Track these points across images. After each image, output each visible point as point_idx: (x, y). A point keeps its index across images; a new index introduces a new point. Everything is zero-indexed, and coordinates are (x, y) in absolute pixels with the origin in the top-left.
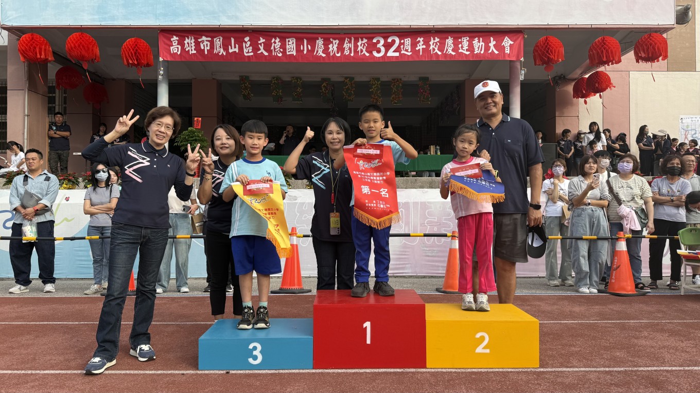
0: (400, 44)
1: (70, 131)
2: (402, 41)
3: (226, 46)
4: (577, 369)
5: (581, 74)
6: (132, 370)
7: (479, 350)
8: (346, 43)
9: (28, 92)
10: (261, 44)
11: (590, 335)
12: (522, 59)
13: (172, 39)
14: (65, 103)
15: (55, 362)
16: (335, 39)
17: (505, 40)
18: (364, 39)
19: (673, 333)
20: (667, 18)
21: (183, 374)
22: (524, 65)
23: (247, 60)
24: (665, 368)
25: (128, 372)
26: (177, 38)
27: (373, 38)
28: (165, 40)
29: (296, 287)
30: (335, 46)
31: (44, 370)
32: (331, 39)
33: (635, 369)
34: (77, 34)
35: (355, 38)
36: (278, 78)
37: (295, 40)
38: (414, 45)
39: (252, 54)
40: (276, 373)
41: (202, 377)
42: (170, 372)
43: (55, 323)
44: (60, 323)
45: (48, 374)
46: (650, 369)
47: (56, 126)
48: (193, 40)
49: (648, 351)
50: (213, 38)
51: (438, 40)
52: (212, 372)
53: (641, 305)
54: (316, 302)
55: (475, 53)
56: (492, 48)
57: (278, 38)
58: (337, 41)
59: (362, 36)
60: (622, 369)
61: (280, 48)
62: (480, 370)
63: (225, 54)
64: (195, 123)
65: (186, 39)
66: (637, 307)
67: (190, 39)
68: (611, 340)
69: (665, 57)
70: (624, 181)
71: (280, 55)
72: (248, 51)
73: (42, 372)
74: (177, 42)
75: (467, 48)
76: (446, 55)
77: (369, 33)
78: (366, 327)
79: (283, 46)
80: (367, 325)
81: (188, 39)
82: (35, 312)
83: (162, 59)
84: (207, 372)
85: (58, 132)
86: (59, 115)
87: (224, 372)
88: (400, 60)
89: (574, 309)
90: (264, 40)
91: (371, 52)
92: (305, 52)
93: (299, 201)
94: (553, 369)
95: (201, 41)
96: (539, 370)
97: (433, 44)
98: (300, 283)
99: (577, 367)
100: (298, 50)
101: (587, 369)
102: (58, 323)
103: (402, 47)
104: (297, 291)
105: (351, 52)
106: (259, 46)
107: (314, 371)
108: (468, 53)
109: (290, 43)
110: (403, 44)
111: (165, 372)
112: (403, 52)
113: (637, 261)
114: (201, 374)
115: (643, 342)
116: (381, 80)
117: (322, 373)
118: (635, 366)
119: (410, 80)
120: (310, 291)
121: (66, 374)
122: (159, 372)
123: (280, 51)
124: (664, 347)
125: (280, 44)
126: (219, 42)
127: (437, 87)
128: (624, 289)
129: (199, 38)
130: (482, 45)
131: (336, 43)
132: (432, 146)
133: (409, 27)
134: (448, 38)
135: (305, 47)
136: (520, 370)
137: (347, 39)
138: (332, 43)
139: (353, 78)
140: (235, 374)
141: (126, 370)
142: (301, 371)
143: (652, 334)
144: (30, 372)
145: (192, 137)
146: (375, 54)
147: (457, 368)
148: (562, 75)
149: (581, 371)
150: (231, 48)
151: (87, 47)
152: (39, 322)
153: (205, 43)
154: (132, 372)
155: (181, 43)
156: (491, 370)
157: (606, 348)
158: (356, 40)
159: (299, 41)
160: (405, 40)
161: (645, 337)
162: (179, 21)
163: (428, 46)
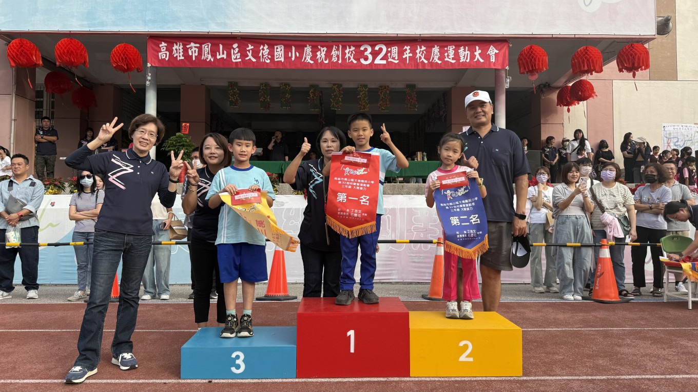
0: (387, 52)
1: (57, 136)
2: (389, 49)
3: (214, 53)
4: (560, 378)
5: (566, 82)
6: (114, 379)
7: (463, 358)
8: (333, 50)
9: (15, 97)
10: (249, 51)
11: (574, 342)
12: (507, 68)
13: (160, 46)
14: (53, 108)
15: (36, 371)
16: (323, 47)
17: (490, 49)
18: (352, 47)
19: (655, 341)
20: (648, 29)
21: (165, 383)
22: (509, 73)
23: (234, 66)
24: (647, 376)
25: (109, 381)
26: (166, 45)
27: (360, 46)
28: (154, 47)
29: (282, 294)
30: (323, 54)
31: (23, 379)
32: (319, 47)
33: (618, 377)
34: (66, 39)
35: (343, 46)
36: (266, 85)
37: (283, 47)
38: (401, 53)
39: (240, 60)
40: (259, 382)
41: (184, 386)
42: (151, 381)
43: (36, 330)
44: (42, 330)
45: (27, 383)
46: (632, 377)
47: (43, 130)
48: (181, 47)
49: (630, 358)
50: (201, 44)
51: (425, 48)
52: (194, 381)
53: (625, 312)
54: (301, 310)
55: (461, 61)
56: (478, 57)
57: (266, 45)
58: (325, 49)
59: (350, 44)
60: (604, 377)
61: (268, 54)
62: (463, 379)
63: (212, 60)
64: (183, 128)
65: (175, 44)
66: (621, 314)
68: (594, 348)
69: (647, 67)
70: (607, 189)
71: (268, 61)
72: (236, 57)
73: (22, 381)
74: (165, 48)
75: (453, 56)
76: (431, 64)
77: (357, 41)
78: (350, 335)
79: (271, 53)
80: (351, 333)
81: (177, 45)
82: (16, 319)
83: (150, 65)
84: (189, 381)
85: (45, 137)
86: (46, 120)
87: (207, 381)
88: (387, 67)
89: (558, 317)
90: (252, 47)
91: (358, 60)
92: (293, 59)
93: (286, 206)
94: (537, 378)
95: (189, 48)
96: (522, 378)
97: (420, 53)
98: (285, 290)
99: (560, 376)
100: (286, 57)
101: (570, 378)
102: (40, 330)
103: (389, 54)
104: (282, 298)
105: (338, 59)
106: (248, 52)
107: (297, 380)
108: (454, 61)
109: (279, 50)
110: (390, 52)
111: (146, 381)
112: (390, 60)
113: (620, 268)
114: (183, 383)
115: (626, 350)
116: (369, 87)
117: (305, 382)
118: (617, 374)
119: (397, 87)
120: (296, 298)
121: (46, 383)
122: (141, 381)
123: (268, 58)
124: (646, 355)
125: (268, 51)
126: (207, 49)
127: (424, 95)
128: (608, 296)
129: (187, 45)
130: (468, 54)
131: (323, 51)
132: (419, 153)
133: (396, 35)
134: (434, 47)
135: (294, 54)
136: (504, 378)
137: (334, 46)
138: (320, 50)
139: (341, 85)
140: (218, 383)
141: (108, 379)
142: (285, 380)
143: (634, 342)
144: (9, 381)
145: (180, 143)
146: (362, 61)
147: (440, 377)
148: (547, 83)
149: (564, 380)
150: (219, 55)
151: (76, 52)
152: (21, 329)
153: (193, 49)
154: (113, 381)
155: (169, 49)
156: (475, 379)
157: (589, 356)
158: (344, 48)
159: (288, 49)
160: (392, 48)
161: (628, 345)
162: (169, 28)
163: (415, 54)
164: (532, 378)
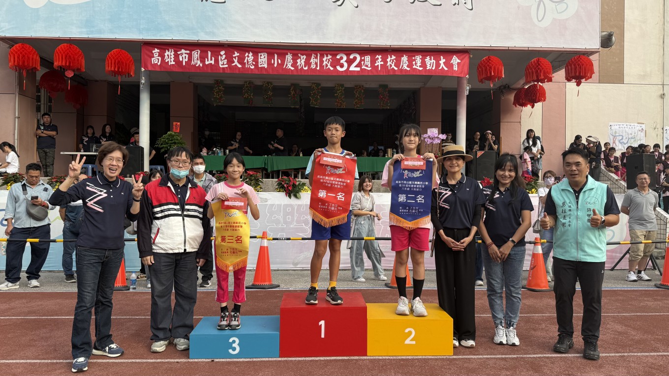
0: (361, 60)
2: (363, 58)
3: (202, 59)
5: (523, 84)
6: (137, 358)
7: (408, 342)
8: (312, 58)
9: (18, 96)
10: (235, 57)
12: (467, 76)
13: (153, 52)
14: (50, 101)
16: (303, 55)
17: (453, 59)
18: (329, 55)
20: (594, 43)
22: (469, 82)
23: (221, 71)
26: (159, 51)
27: (337, 55)
28: (148, 53)
29: (267, 283)
30: (303, 61)
32: (299, 55)
34: (65, 44)
35: (321, 54)
36: (250, 83)
37: (266, 54)
38: (373, 61)
39: (227, 66)
41: (192, 365)
42: (167, 360)
46: (536, 356)
47: (44, 125)
48: (173, 53)
49: (540, 341)
50: (191, 51)
51: (395, 57)
52: (200, 360)
55: (427, 69)
56: (442, 65)
57: (250, 52)
58: (305, 57)
59: (327, 53)
61: (253, 61)
62: (408, 357)
63: (201, 65)
64: (174, 127)
65: (167, 51)
67: (170, 51)
71: (253, 67)
72: (223, 63)
74: (158, 54)
75: (420, 64)
76: (401, 70)
77: (333, 50)
78: (321, 325)
79: (256, 60)
80: (322, 323)
82: (43, 306)
83: (144, 70)
84: (196, 360)
86: (47, 116)
87: (210, 360)
88: (361, 74)
90: (238, 54)
91: (335, 67)
92: (276, 65)
93: (269, 203)
95: (180, 54)
96: (452, 357)
97: (390, 61)
98: (270, 280)
99: (482, 355)
100: (269, 63)
101: (489, 356)
103: (363, 63)
104: (267, 287)
105: (317, 66)
106: (234, 59)
107: (280, 359)
108: (421, 69)
109: (262, 57)
110: (364, 60)
112: (363, 67)
114: (192, 362)
116: (345, 86)
117: (286, 361)
119: (371, 86)
120: (279, 286)
122: (159, 360)
123: (253, 64)
125: (253, 58)
126: (197, 55)
127: (395, 94)
128: (539, 286)
129: (178, 51)
130: (433, 62)
131: (303, 58)
132: (389, 149)
133: (369, 46)
134: (403, 56)
135: (276, 61)
136: (438, 357)
137: (313, 55)
138: (300, 58)
139: (320, 84)
140: (219, 362)
142: (270, 359)
145: (172, 140)
146: (339, 68)
147: (390, 356)
148: (507, 84)
149: (484, 358)
150: (208, 61)
153: (184, 56)
155: (162, 55)
156: (416, 357)
158: (322, 56)
159: (270, 56)
160: (366, 57)
161: (542, 329)
162: (161, 36)
163: (386, 62)
164: (461, 357)
